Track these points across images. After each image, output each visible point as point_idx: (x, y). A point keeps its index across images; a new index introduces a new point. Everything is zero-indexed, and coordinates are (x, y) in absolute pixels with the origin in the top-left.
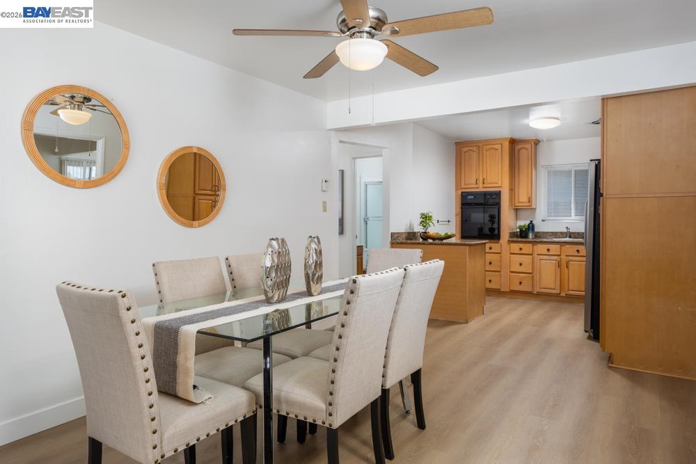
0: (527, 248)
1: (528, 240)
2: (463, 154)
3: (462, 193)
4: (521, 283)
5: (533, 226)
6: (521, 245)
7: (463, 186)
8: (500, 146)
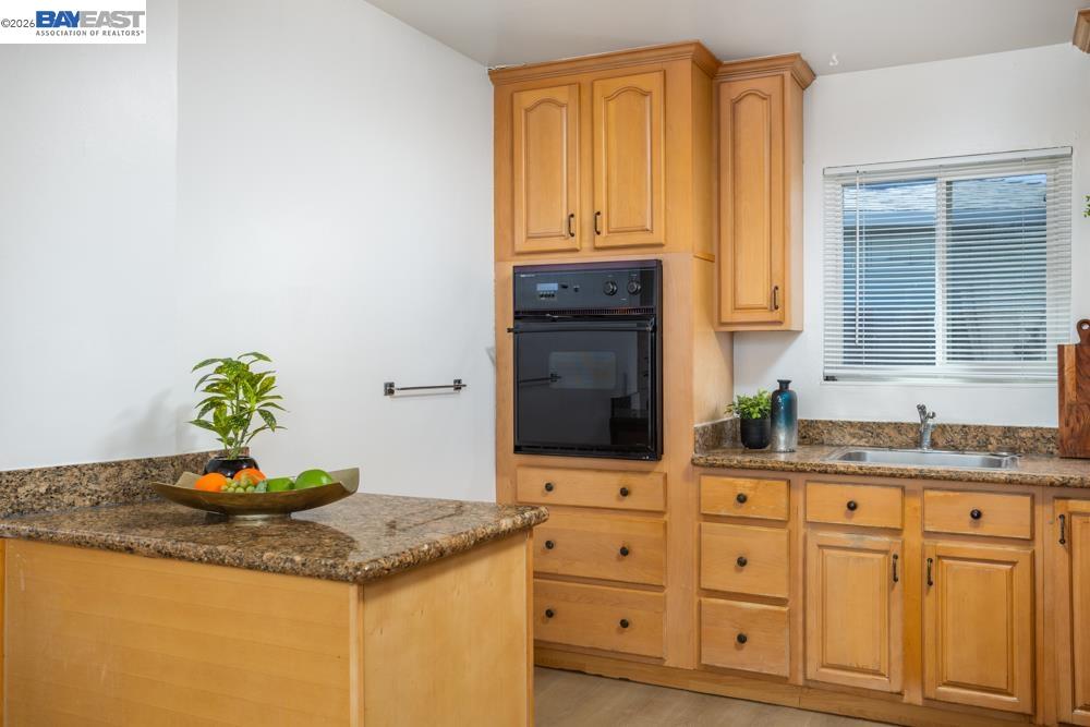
0: (767, 497)
1: (769, 461)
2: (520, 116)
3: (517, 270)
4: (742, 639)
5: (791, 404)
6: (744, 485)
7: (521, 245)
8: (658, 77)
